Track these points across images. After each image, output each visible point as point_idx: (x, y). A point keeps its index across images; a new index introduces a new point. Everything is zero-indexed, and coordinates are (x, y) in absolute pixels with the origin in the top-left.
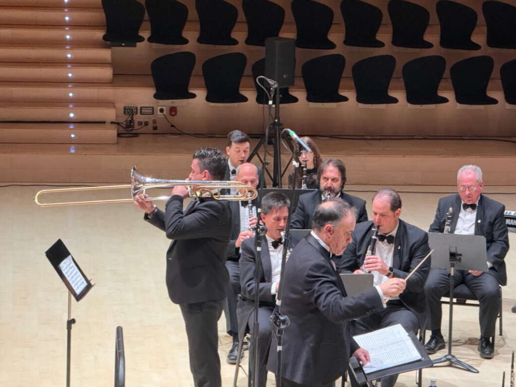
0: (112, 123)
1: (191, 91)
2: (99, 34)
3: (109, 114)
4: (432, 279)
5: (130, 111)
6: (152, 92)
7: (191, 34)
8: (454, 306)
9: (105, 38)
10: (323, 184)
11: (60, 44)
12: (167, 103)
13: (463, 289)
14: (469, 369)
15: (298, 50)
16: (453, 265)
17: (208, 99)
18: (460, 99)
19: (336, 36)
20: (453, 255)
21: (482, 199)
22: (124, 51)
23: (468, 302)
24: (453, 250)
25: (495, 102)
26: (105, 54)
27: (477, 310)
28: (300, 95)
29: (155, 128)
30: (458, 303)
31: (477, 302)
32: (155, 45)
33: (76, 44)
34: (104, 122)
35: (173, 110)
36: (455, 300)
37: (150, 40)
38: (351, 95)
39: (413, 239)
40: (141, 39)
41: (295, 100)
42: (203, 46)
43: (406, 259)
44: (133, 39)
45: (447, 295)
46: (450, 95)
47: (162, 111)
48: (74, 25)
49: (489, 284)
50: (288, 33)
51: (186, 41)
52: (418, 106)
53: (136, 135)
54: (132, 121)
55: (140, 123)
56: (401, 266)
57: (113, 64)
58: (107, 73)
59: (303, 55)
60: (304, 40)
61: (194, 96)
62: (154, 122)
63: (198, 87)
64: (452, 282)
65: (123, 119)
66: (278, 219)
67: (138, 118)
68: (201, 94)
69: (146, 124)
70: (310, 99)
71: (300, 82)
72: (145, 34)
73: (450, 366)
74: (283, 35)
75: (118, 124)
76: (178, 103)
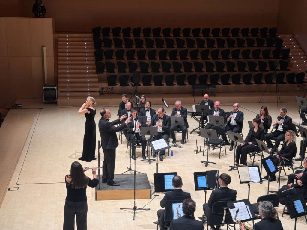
0: (98, 91)
1: (116, 84)
2: (95, 71)
3: (98, 89)
4: (172, 127)
5: (102, 89)
6: (107, 84)
7: (116, 70)
8: (177, 133)
9: (96, 72)
10: (146, 106)
11: (86, 73)
12: (111, 87)
13: (179, 129)
14: (180, 147)
15: (141, 74)
16: (176, 124)
17: (120, 85)
18: (178, 85)
19: (150, 70)
20: (176, 122)
21: (182, 108)
22: (101, 75)
23: (180, 132)
24: (176, 120)
25: (186, 85)
26: (96, 75)
27: (181, 133)
28: (142, 84)
29: (108, 92)
30: (178, 132)
31: (181, 132)
32: (108, 73)
33: (89, 73)
34: (96, 91)
35: (112, 88)
36: (177, 131)
37: (107, 72)
38: (153, 84)
39: (167, 118)
40: (104, 72)
41: (140, 85)
42: (119, 73)
43: (165, 123)
44: (103, 72)
45: (175, 130)
46: (176, 83)
47: (110, 88)
48: (89, 69)
49: (185, 128)
50: (139, 70)
51: (115, 72)
52: (169, 86)
53: (104, 94)
54: (103, 91)
55: (105, 91)
56: (164, 124)
57: (98, 78)
58: (97, 80)
59: (142, 75)
60: (142, 71)
61: (117, 85)
62: (108, 91)
63: (118, 83)
64: (176, 128)
65: (101, 90)
66: (135, 114)
67: (104, 90)
68: (118, 84)
69: (106, 91)
70: (144, 85)
71: (141, 81)
72: (105, 71)
73: (176, 146)
74: (137, 70)
75: (99, 91)
76: (113, 86)
